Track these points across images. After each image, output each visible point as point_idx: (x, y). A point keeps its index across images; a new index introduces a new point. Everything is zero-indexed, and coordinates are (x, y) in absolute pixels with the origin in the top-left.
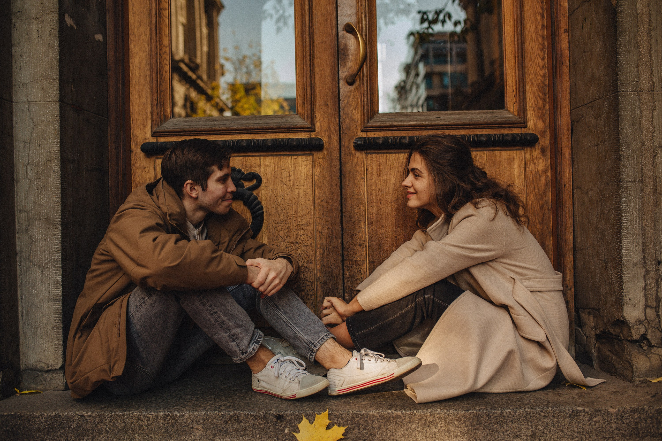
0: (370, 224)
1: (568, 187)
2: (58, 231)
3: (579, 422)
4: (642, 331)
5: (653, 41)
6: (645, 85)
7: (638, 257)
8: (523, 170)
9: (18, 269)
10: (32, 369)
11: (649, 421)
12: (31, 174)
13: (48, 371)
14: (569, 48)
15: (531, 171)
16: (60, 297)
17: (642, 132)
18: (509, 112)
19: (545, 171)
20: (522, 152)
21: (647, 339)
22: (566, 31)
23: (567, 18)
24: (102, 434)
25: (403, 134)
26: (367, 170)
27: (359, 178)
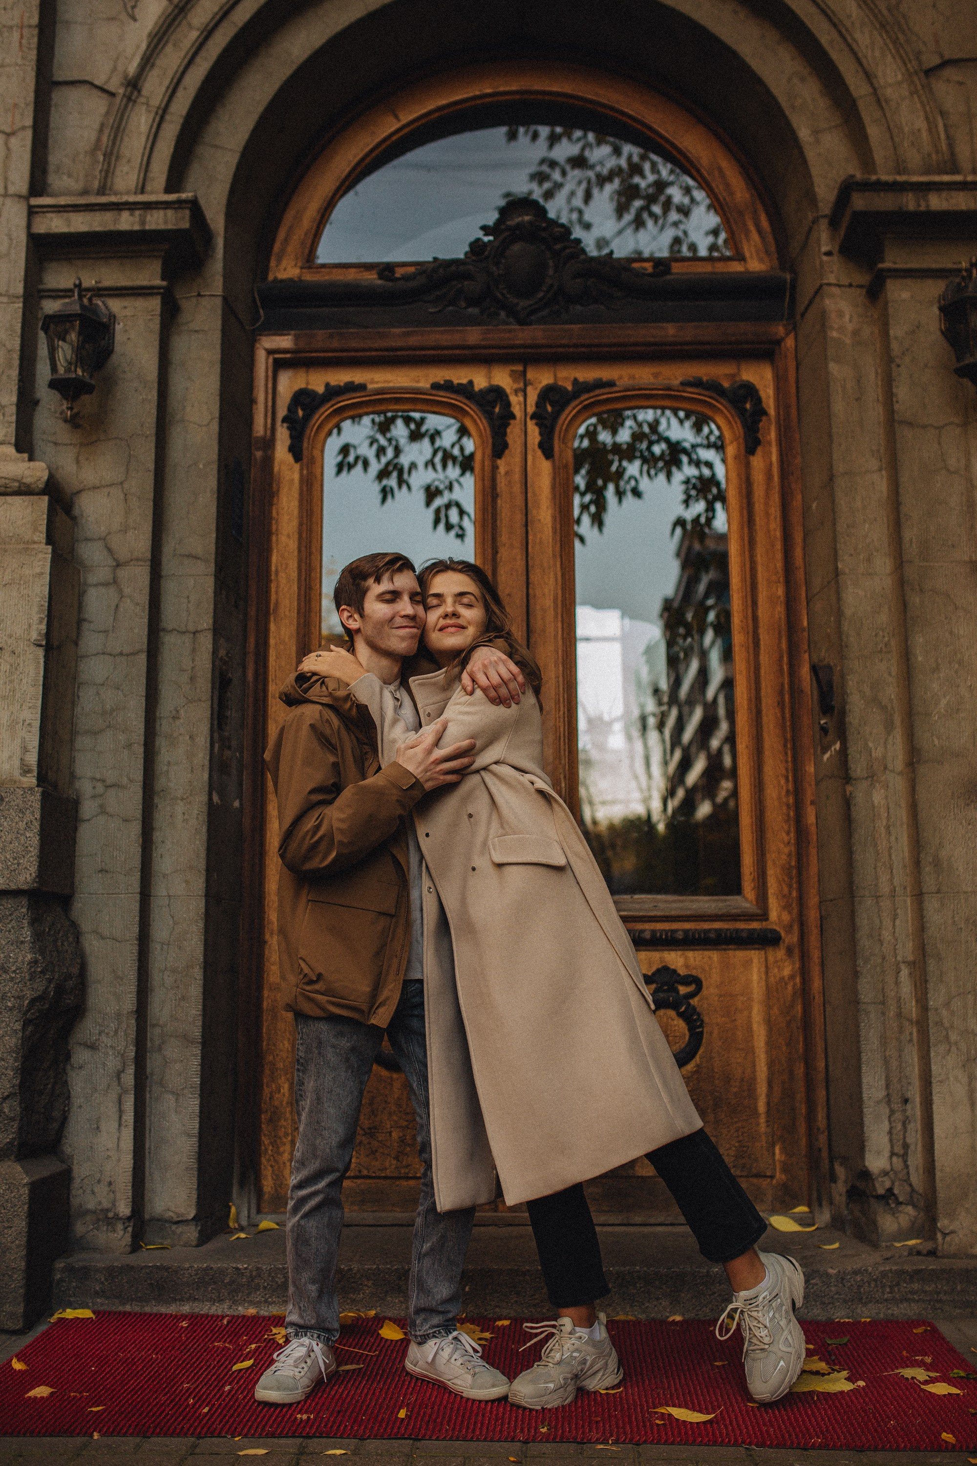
1: (819, 999)
2: (197, 1050)
4: (888, 1184)
5: (893, 838)
6: (885, 889)
7: (882, 1094)
8: (764, 977)
9: (148, 1096)
10: (158, 1220)
11: (873, 1284)
12: (168, 981)
13: (177, 1223)
14: (817, 824)
15: (775, 976)
16: (196, 1131)
17: (882, 945)
18: (746, 900)
19: (792, 977)
20: (763, 952)
21: (894, 1195)
22: (813, 803)
23: (813, 786)
24: (258, 1290)
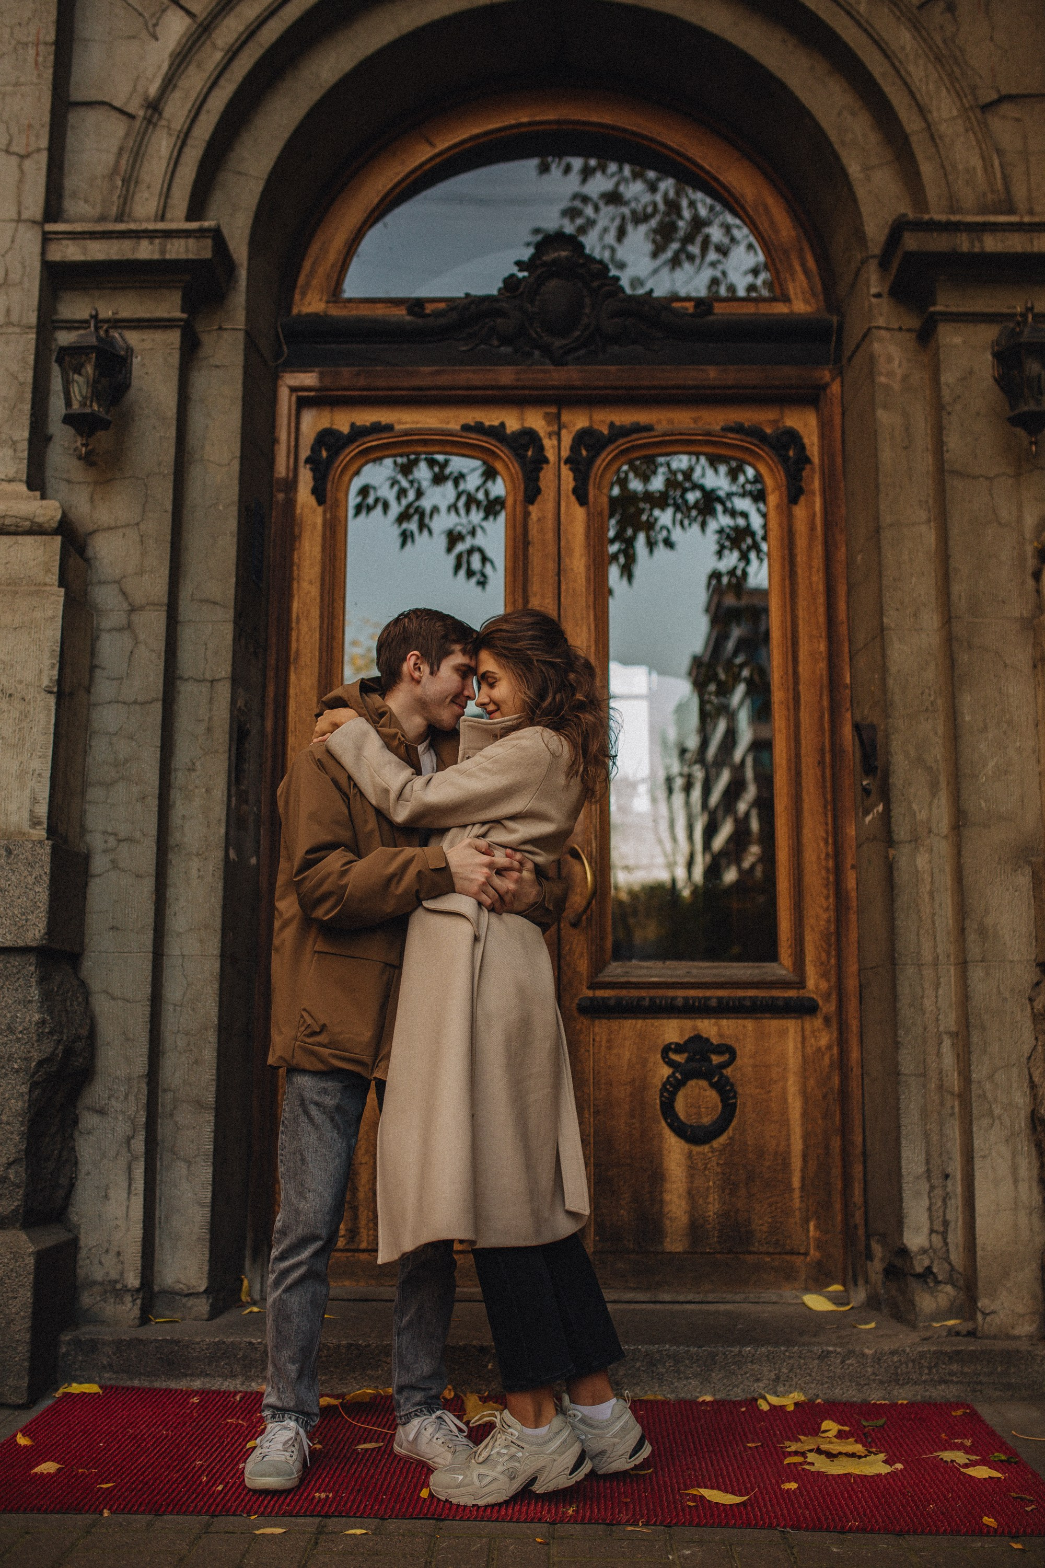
0: (597, 1113)
1: (857, 1071)
2: (210, 1117)
3: (829, 1365)
4: (927, 1263)
5: (936, 905)
6: (928, 957)
7: (921, 1170)
8: (799, 1046)
9: (158, 1163)
10: (168, 1292)
11: (910, 1365)
12: (181, 1043)
13: (188, 1295)
14: (857, 889)
15: (811, 1047)
16: (208, 1200)
17: (924, 1014)
18: (783, 967)
19: (829, 1047)
20: (799, 1021)
21: (932, 1273)
22: (853, 867)
23: (854, 850)
25: (643, 993)
26: (594, 1040)
27: (583, 1050)
